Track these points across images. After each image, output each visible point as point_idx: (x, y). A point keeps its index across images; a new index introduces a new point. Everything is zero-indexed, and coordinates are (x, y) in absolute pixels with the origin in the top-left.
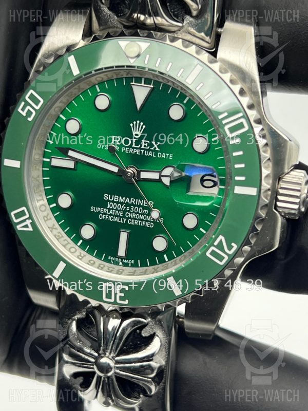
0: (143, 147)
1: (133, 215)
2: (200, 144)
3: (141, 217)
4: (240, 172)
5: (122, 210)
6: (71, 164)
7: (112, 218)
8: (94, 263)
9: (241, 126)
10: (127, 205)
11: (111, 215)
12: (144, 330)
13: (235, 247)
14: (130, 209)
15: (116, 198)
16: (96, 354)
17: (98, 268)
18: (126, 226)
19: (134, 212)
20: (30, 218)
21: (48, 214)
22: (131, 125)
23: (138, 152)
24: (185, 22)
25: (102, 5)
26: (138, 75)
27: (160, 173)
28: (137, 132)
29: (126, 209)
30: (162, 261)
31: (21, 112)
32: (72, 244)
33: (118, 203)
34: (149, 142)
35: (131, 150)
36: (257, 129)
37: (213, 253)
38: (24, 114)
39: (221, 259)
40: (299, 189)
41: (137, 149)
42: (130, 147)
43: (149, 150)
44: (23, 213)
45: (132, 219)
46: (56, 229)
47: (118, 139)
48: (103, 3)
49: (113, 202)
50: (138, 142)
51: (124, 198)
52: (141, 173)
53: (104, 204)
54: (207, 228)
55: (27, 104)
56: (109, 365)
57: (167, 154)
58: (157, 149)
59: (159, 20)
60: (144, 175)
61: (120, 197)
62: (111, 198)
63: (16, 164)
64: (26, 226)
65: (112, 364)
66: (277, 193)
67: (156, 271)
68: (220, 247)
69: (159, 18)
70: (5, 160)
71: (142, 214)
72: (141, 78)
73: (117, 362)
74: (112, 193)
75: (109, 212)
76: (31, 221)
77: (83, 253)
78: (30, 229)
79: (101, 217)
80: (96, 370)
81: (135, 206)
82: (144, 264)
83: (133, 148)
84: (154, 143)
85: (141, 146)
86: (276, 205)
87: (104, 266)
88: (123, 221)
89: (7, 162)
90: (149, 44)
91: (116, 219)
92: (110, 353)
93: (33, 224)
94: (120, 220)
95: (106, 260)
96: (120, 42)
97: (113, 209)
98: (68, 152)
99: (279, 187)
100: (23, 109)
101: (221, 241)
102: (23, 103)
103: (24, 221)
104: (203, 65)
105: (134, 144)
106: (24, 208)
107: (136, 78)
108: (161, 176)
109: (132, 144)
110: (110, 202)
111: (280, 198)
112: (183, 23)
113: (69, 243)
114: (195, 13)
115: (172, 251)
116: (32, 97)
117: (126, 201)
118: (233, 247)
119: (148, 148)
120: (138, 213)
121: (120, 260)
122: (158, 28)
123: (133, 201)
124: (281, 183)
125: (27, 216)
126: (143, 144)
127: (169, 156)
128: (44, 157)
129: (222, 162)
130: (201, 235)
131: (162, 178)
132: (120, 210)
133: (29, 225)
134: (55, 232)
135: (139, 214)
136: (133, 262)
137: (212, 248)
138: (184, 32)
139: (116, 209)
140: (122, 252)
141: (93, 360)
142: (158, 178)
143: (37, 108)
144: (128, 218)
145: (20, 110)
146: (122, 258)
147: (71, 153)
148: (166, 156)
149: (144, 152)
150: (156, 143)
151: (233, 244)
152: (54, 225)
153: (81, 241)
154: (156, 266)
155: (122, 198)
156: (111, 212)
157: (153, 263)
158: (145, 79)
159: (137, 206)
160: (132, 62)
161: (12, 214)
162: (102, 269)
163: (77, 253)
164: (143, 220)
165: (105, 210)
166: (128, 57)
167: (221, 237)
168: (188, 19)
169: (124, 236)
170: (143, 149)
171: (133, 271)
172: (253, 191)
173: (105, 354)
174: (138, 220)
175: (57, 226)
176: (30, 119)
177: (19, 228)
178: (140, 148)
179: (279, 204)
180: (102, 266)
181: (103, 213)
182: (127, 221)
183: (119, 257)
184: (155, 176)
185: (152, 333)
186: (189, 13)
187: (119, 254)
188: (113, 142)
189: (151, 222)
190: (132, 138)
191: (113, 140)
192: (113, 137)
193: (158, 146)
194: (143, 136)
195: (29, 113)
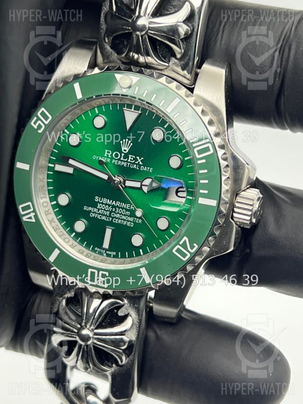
1: (118, 216)
2: (175, 162)
3: (124, 217)
4: (204, 187)
5: (109, 211)
6: (70, 170)
7: (100, 217)
8: (83, 252)
9: (207, 149)
10: (113, 206)
11: (100, 214)
12: (120, 310)
13: (196, 247)
14: (115, 210)
15: (105, 200)
16: (79, 326)
17: (86, 256)
18: (111, 224)
19: (118, 213)
20: (34, 211)
21: (49, 210)
23: (125, 164)
24: (171, 63)
25: (105, 44)
26: (130, 103)
27: (141, 183)
29: (112, 210)
30: (138, 254)
31: (33, 125)
32: (67, 235)
33: (106, 204)
34: (134, 157)
35: (120, 163)
36: (220, 152)
37: (178, 251)
38: (35, 127)
39: (184, 255)
40: (252, 204)
41: (124, 161)
42: (119, 160)
43: (134, 163)
44: (28, 207)
45: (116, 218)
46: (54, 222)
47: (109, 153)
48: (106, 42)
49: (102, 203)
50: (126, 156)
51: (111, 201)
52: (127, 182)
53: (95, 205)
54: (176, 230)
55: (38, 119)
56: (88, 335)
57: (148, 168)
58: (141, 163)
59: (150, 60)
60: (128, 183)
61: (108, 200)
62: (101, 200)
63: (26, 167)
64: (30, 218)
65: (91, 335)
66: (234, 206)
67: (132, 262)
68: (184, 246)
69: (149, 58)
70: (18, 163)
71: (124, 215)
72: (132, 105)
73: (95, 334)
74: (101, 196)
75: (98, 211)
76: (34, 214)
77: (75, 243)
78: (33, 220)
79: (91, 215)
80: (78, 339)
81: (119, 208)
82: (123, 256)
83: (122, 161)
84: (138, 158)
85: (128, 160)
86: (232, 215)
87: (91, 255)
88: (109, 219)
89: (19, 165)
90: (139, 78)
91: (104, 218)
92: (90, 326)
93: (36, 217)
94: (106, 219)
95: (93, 250)
96: (116, 75)
97: (101, 209)
98: (68, 160)
99: (236, 201)
100: (35, 123)
101: (185, 241)
102: (35, 118)
103: (29, 213)
104: (181, 98)
105: (122, 158)
106: (30, 203)
107: (128, 104)
108: (142, 185)
109: (120, 157)
110: (100, 203)
111: (236, 210)
112: (169, 64)
113: (64, 234)
114: (179, 56)
115: (147, 247)
116: (43, 114)
117: (113, 203)
118: (194, 247)
119: (133, 162)
120: (121, 214)
121: (104, 251)
122: (148, 66)
123: (118, 203)
124: (237, 198)
125: (32, 210)
126: (130, 158)
127: (149, 169)
128: (49, 163)
129: (192, 178)
130: (171, 236)
131: (143, 187)
132: (107, 211)
133: (33, 218)
134: (53, 224)
135: (123, 215)
136: (114, 253)
137: (178, 246)
138: (169, 70)
139: (105, 210)
140: (106, 244)
141: (76, 331)
142: (139, 186)
143: (46, 123)
144: (113, 218)
145: (32, 123)
146: (106, 250)
147: (71, 162)
148: (147, 169)
149: (130, 165)
150: (140, 159)
151: (195, 245)
152: (53, 219)
153: (74, 234)
154: (132, 259)
155: (110, 201)
156: (100, 212)
157: (131, 256)
158: (135, 106)
159: (121, 208)
160: (124, 92)
161: (20, 207)
162: (89, 257)
163: (70, 243)
164: (125, 220)
165: (96, 210)
166: (121, 87)
167: (185, 238)
168: (173, 60)
169: (108, 232)
170: (129, 162)
171: (114, 261)
172: (213, 203)
173: (86, 326)
174: (121, 219)
175: (56, 220)
176: (40, 131)
177: (25, 219)
178: (127, 161)
179: (235, 215)
180: (89, 255)
181: (94, 212)
182: (112, 220)
183: (104, 249)
185: (127, 313)
186: (174, 56)
187: (104, 247)
188: (106, 155)
189: (131, 222)
190: (121, 152)
191: (106, 153)
192: (106, 151)
193: (138, 160)
194: (130, 152)
195: (39, 127)
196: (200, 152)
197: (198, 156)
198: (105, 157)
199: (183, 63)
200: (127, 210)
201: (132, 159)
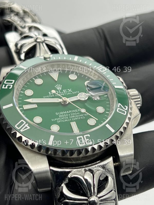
0: (64, 92)
1: (74, 116)
7: (64, 121)
10: (68, 114)
11: (62, 120)
12: (101, 176)
14: (71, 115)
15: (62, 113)
18: (72, 121)
19: (73, 115)
20: (27, 123)
22: (55, 86)
29: (68, 115)
31: (4, 88)
33: (64, 114)
37: (119, 110)
38: (6, 88)
41: (62, 93)
43: (68, 92)
44: (22, 123)
45: (73, 118)
50: (62, 91)
51: (66, 112)
53: (58, 117)
55: (6, 84)
61: (64, 112)
63: (11, 105)
64: (26, 127)
68: (121, 108)
71: (77, 115)
74: (59, 112)
75: (61, 119)
79: (58, 122)
83: (61, 94)
84: (68, 90)
88: (69, 120)
91: (66, 120)
93: (29, 125)
94: (68, 120)
97: (62, 117)
101: (120, 105)
102: (4, 85)
103: (24, 125)
105: (60, 92)
106: (22, 120)
110: (60, 115)
117: (67, 112)
118: (126, 107)
120: (75, 115)
123: (70, 111)
125: (25, 123)
126: (64, 91)
127: (77, 92)
132: (66, 117)
133: (28, 127)
137: (118, 108)
139: (64, 117)
143: (12, 83)
144: (71, 118)
156: (62, 118)
159: (73, 112)
161: (16, 126)
164: (79, 117)
165: (59, 119)
174: (77, 117)
176: (10, 88)
178: (63, 93)
188: (50, 94)
189: (83, 116)
190: (58, 91)
192: (49, 93)
193: (71, 90)
194: (62, 89)
198: (50, 95)
200: (77, 113)
201: (66, 91)
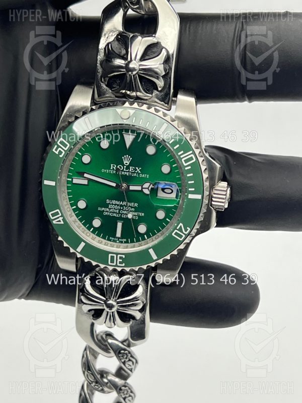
0: (130, 171)
2: (166, 169)
4: (191, 186)
5: (118, 209)
6: (85, 182)
7: (112, 214)
8: (102, 242)
9: (191, 159)
10: (121, 206)
11: (111, 212)
14: (123, 208)
15: (114, 202)
16: (105, 299)
17: (105, 245)
18: (120, 219)
19: (125, 210)
20: (62, 216)
21: (71, 213)
22: (123, 158)
23: (127, 174)
24: (154, 94)
26: (127, 128)
27: (142, 186)
28: (127, 162)
29: (120, 208)
30: (144, 239)
31: (55, 151)
32: (87, 231)
33: (115, 205)
34: (134, 168)
35: (123, 173)
36: (201, 160)
37: (176, 234)
38: (57, 153)
39: (181, 236)
41: (127, 172)
43: (134, 173)
44: (57, 213)
45: (124, 214)
46: (77, 222)
47: (114, 166)
48: (102, 82)
49: (112, 204)
50: (128, 168)
51: (119, 202)
52: (130, 187)
53: (107, 206)
54: (171, 218)
55: (59, 147)
58: (139, 172)
59: (139, 94)
60: (132, 188)
61: (117, 201)
62: (111, 202)
63: (53, 183)
64: (60, 221)
65: (114, 303)
66: (212, 197)
67: (141, 245)
68: (180, 230)
69: (138, 93)
70: (45, 181)
71: (130, 211)
72: (129, 130)
73: (118, 303)
74: (111, 199)
75: (109, 210)
76: (62, 218)
77: (95, 236)
78: (62, 223)
79: (105, 213)
80: (105, 307)
81: (126, 206)
82: (132, 242)
83: (125, 171)
84: (137, 168)
86: (211, 204)
87: (108, 243)
88: (119, 215)
89: (46, 182)
90: (134, 111)
91: (115, 215)
92: (113, 298)
93: (64, 220)
94: (117, 215)
95: (109, 240)
96: (117, 110)
97: (112, 208)
98: (84, 175)
99: (213, 193)
100: (56, 150)
101: (181, 226)
102: (56, 146)
103: (58, 218)
104: (168, 123)
105: (125, 169)
106: (58, 210)
107: (125, 129)
108: (142, 188)
109: (123, 169)
110: (110, 204)
111: (213, 199)
112: (152, 94)
113: (85, 230)
114: (160, 89)
115: (150, 233)
116: (61, 143)
117: (121, 203)
118: (187, 230)
119: (134, 171)
120: (128, 210)
122: (138, 98)
123: (125, 203)
124: (214, 191)
125: (60, 215)
126: (131, 169)
127: (147, 176)
128: (68, 178)
129: (180, 179)
130: (167, 223)
131: (143, 189)
133: (61, 221)
134: (77, 224)
136: (125, 240)
137: (176, 231)
139: (115, 209)
140: (119, 234)
141: (103, 302)
143: (66, 149)
144: (122, 214)
145: (54, 150)
146: (119, 238)
147: (86, 175)
148: (145, 176)
149: (131, 174)
151: (188, 228)
152: (75, 220)
153: (92, 229)
154: (140, 243)
156: (111, 210)
157: (138, 241)
158: (131, 130)
159: (128, 206)
160: (125, 122)
161: (50, 214)
162: (107, 245)
163: (91, 237)
165: (107, 210)
166: (122, 118)
167: (181, 224)
168: (155, 92)
169: (120, 225)
172: (199, 197)
173: (110, 298)
175: (77, 220)
176: (61, 156)
177: (54, 222)
178: (129, 172)
179: (213, 203)
181: (107, 212)
182: (121, 216)
183: (117, 238)
184: (139, 188)
186: (157, 89)
187: (117, 236)
188: (111, 168)
189: (136, 216)
190: (123, 165)
191: (112, 167)
192: (112, 165)
193: (140, 170)
194: (131, 164)
195: (60, 152)
196: (186, 161)
197: (185, 165)
198: (112, 170)
199: (162, 93)
200: (132, 207)
